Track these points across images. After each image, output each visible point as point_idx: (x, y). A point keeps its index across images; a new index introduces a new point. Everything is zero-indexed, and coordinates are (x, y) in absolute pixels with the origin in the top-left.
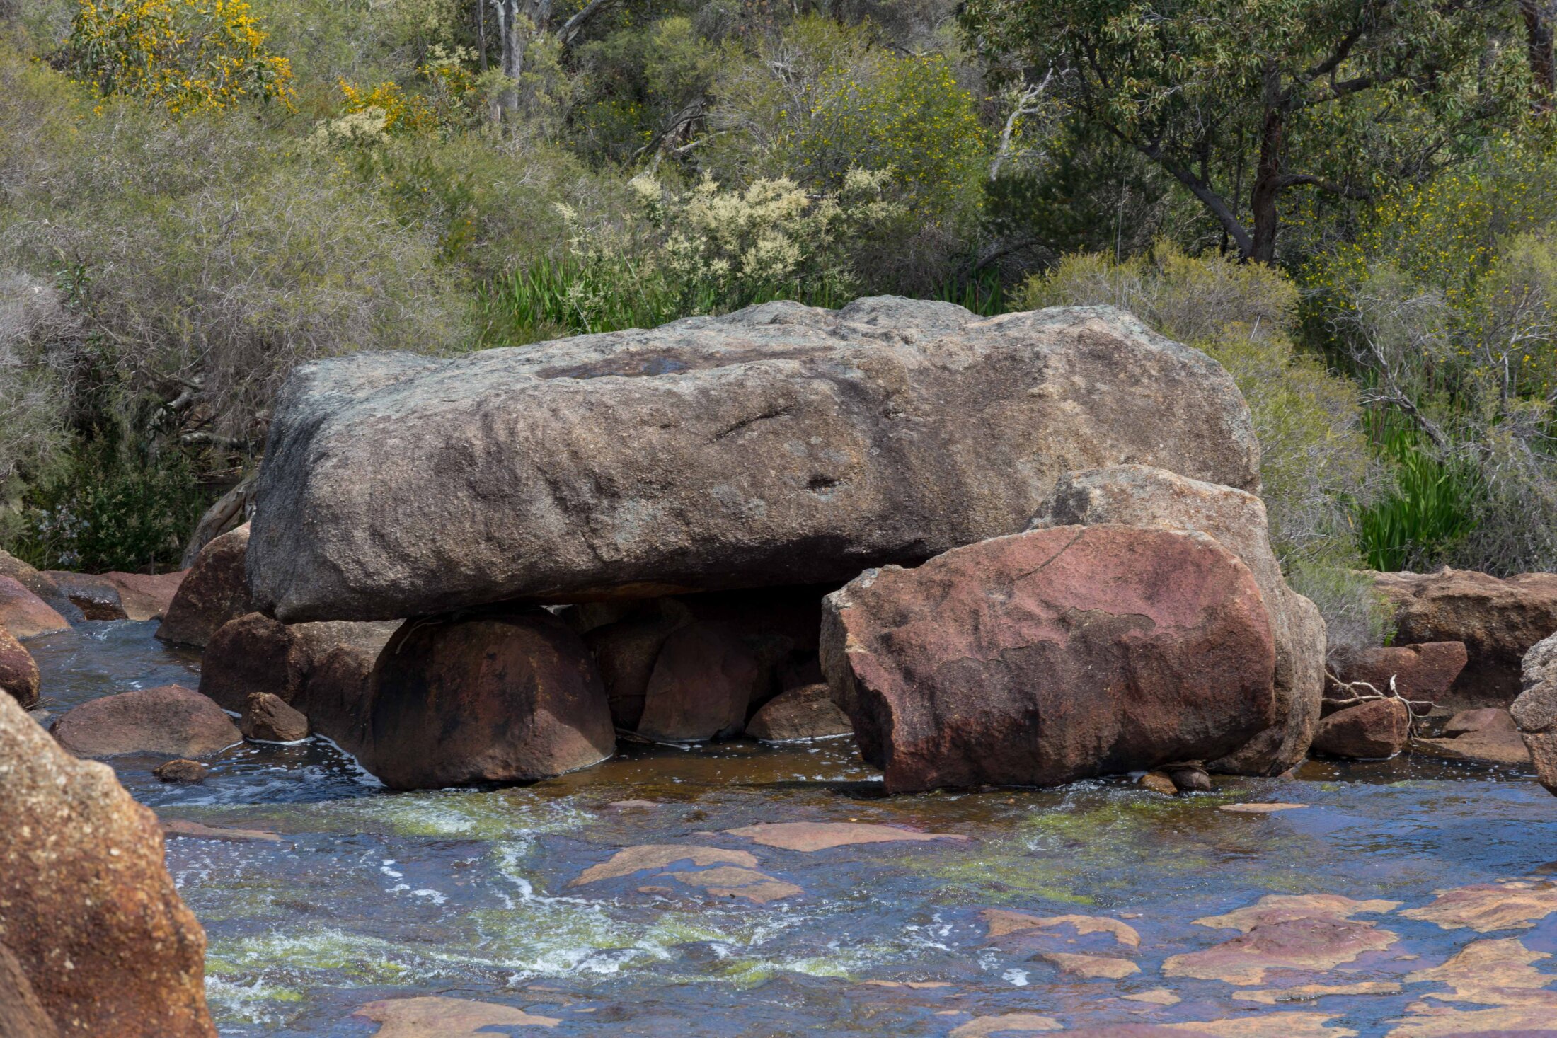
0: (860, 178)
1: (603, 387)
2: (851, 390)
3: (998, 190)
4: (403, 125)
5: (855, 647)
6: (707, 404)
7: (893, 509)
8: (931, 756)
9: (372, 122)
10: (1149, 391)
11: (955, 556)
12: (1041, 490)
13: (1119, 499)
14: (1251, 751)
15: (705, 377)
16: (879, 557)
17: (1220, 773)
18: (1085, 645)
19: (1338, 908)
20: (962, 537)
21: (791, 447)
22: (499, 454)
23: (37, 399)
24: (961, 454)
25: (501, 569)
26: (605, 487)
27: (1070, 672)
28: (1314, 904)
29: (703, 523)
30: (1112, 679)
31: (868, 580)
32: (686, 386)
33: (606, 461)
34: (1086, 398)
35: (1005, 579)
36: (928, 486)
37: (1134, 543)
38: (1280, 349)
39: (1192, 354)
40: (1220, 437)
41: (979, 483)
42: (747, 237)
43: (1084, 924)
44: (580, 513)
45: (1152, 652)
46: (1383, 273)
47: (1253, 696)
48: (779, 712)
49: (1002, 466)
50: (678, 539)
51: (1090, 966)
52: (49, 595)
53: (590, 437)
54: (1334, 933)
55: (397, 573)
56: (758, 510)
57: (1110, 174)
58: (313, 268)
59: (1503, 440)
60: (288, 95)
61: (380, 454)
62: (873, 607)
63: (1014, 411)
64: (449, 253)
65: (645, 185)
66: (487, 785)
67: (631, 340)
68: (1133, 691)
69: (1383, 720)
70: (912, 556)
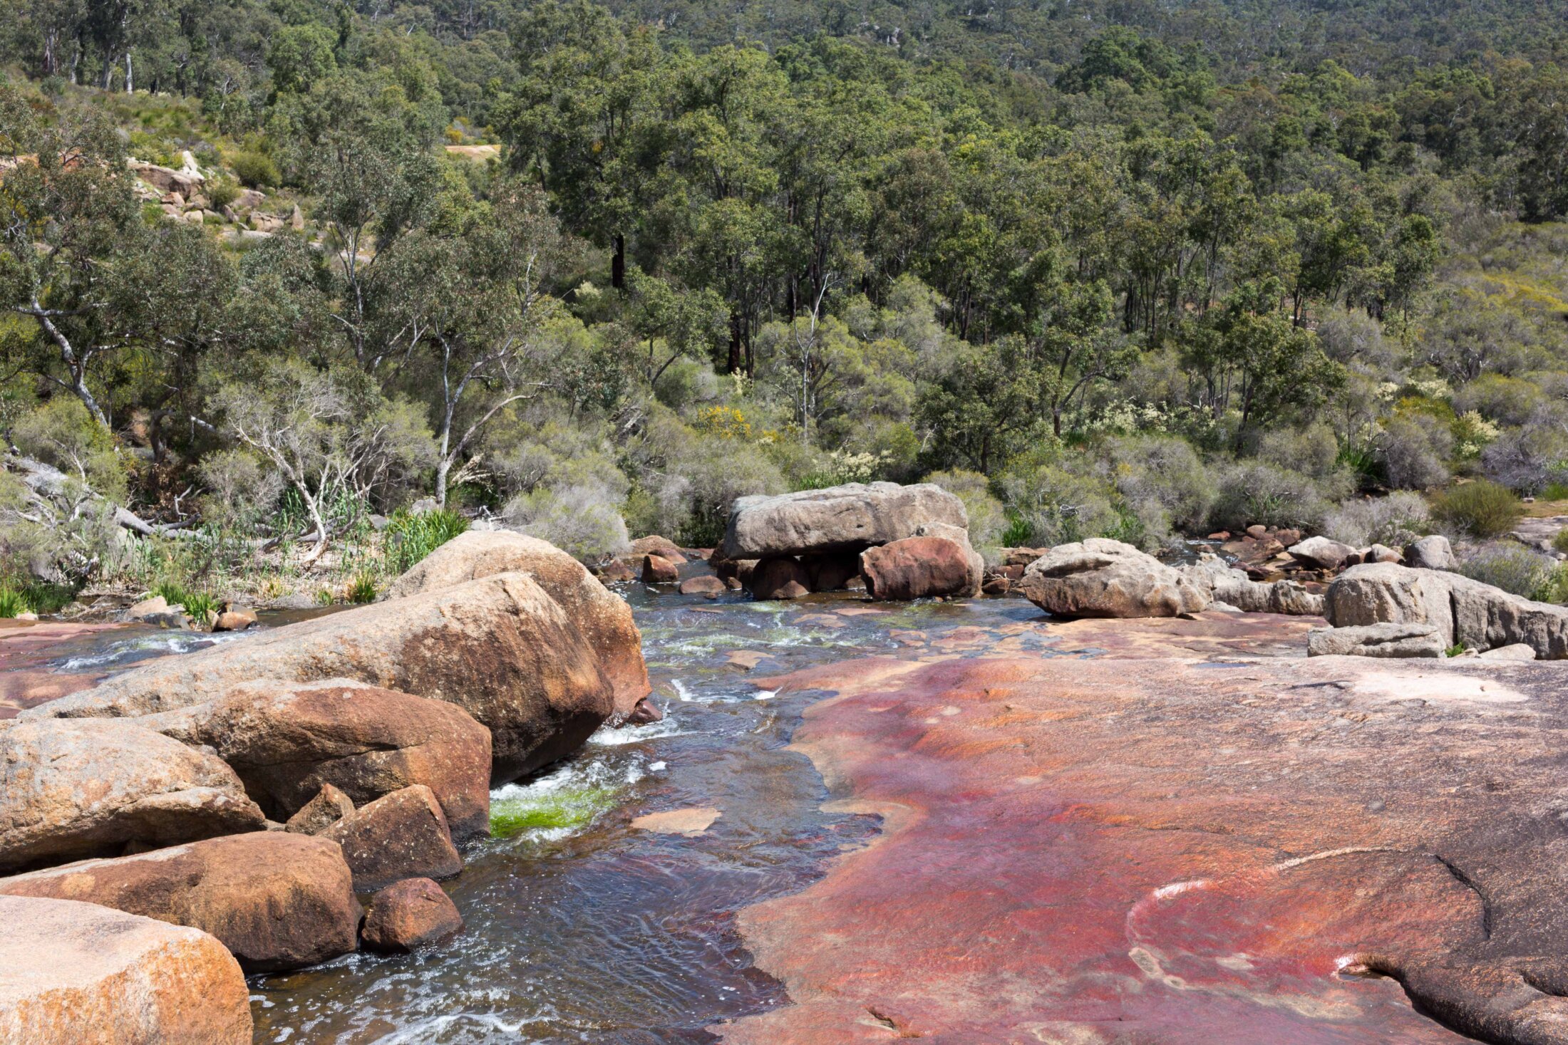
0: (885, 453)
1: (807, 503)
2: (868, 504)
3: (920, 455)
4: (778, 440)
5: (866, 566)
6: (833, 508)
7: (878, 533)
8: (883, 593)
9: (769, 440)
10: (941, 504)
11: (891, 544)
12: (913, 528)
13: (932, 530)
14: (963, 591)
15: (832, 501)
16: (874, 544)
17: (955, 597)
18: (921, 566)
19: (976, 629)
20: (894, 539)
21: (853, 518)
22: (781, 520)
23: (683, 507)
24: (894, 520)
25: (782, 547)
26: (807, 528)
27: (917, 572)
28: (970, 628)
29: (831, 536)
30: (928, 574)
31: (870, 550)
32: (827, 503)
33: (808, 522)
34: (926, 506)
35: (902, 550)
36: (886, 527)
37: (934, 541)
38: (984, 493)
39: (951, 495)
40: (958, 515)
41: (898, 527)
42: (858, 467)
43: (913, 633)
44: (801, 534)
45: (937, 567)
46: (1010, 475)
47: (962, 578)
48: (851, 581)
49: (904, 522)
50: (825, 540)
51: (913, 643)
52: (683, 554)
53: (804, 516)
54: (973, 635)
55: (757, 548)
56: (844, 533)
57: (947, 451)
58: (750, 475)
59: (1039, 516)
60: (749, 434)
61: (753, 520)
62: (871, 556)
63: (908, 509)
64: (784, 471)
65: (834, 455)
66: (777, 599)
67: (816, 492)
68: (932, 576)
69: (1003, 584)
70: (881, 544)
